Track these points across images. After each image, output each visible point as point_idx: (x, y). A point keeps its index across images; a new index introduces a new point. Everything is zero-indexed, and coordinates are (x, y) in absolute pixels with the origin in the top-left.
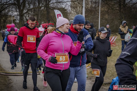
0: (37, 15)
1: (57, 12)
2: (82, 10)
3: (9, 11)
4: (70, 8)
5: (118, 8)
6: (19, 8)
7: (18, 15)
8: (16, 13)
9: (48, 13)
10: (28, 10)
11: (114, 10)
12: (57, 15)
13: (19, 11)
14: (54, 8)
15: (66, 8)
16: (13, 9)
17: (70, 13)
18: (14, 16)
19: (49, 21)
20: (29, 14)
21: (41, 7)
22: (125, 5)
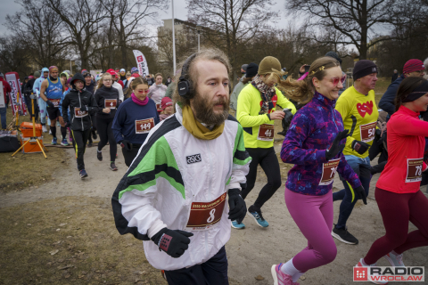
0: (108, 58)
1: (137, 53)
3: (66, 54)
4: (157, 47)
5: (225, 46)
6: (81, 49)
7: (79, 59)
8: (76, 57)
9: (125, 54)
10: (95, 51)
12: (138, 57)
13: (81, 53)
14: (134, 47)
15: (150, 47)
16: (72, 50)
18: (73, 61)
20: (96, 56)
21: (113, 46)
22: (235, 41)
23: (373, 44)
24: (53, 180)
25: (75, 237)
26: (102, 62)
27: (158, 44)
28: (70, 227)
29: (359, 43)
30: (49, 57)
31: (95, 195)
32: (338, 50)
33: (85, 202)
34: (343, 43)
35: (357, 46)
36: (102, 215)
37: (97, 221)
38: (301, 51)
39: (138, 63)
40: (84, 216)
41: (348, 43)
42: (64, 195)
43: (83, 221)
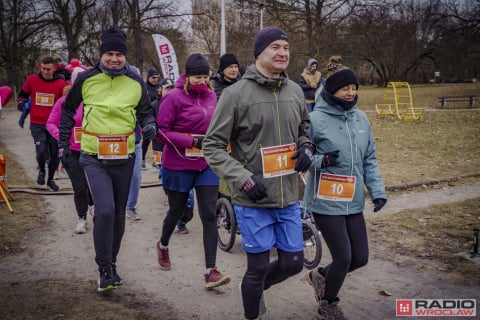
1: (159, 40)
2: (219, 34)
3: (43, 39)
4: (190, 30)
5: (304, 29)
6: (68, 32)
7: (64, 48)
8: (59, 44)
9: (138, 42)
10: (90, 36)
11: (296, 33)
12: (161, 47)
13: (68, 39)
14: (153, 31)
15: (180, 30)
16: (53, 34)
17: (192, 42)
18: (54, 51)
19: (141, 62)
20: (91, 45)
22: (320, 20)
27: (194, 26)
30: (14, 44)
38: (431, 37)
39: (161, 56)
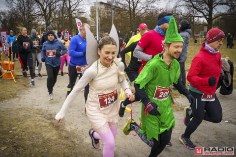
0: (62, 23)
1: (78, 21)
3: (38, 21)
4: (90, 18)
6: (46, 17)
8: (43, 23)
9: (71, 21)
10: (54, 19)
21: (65, 17)
22: (134, 14)
23: (216, 18)
24: (17, 97)
25: (20, 137)
26: (58, 26)
27: (91, 16)
28: (19, 130)
29: (208, 17)
30: (28, 22)
31: (40, 107)
32: (195, 21)
33: (32, 113)
34: (198, 17)
35: (207, 18)
36: (40, 122)
37: (36, 126)
39: (78, 26)
40: (29, 123)
41: (201, 17)
42: (22, 107)
43: (27, 126)
